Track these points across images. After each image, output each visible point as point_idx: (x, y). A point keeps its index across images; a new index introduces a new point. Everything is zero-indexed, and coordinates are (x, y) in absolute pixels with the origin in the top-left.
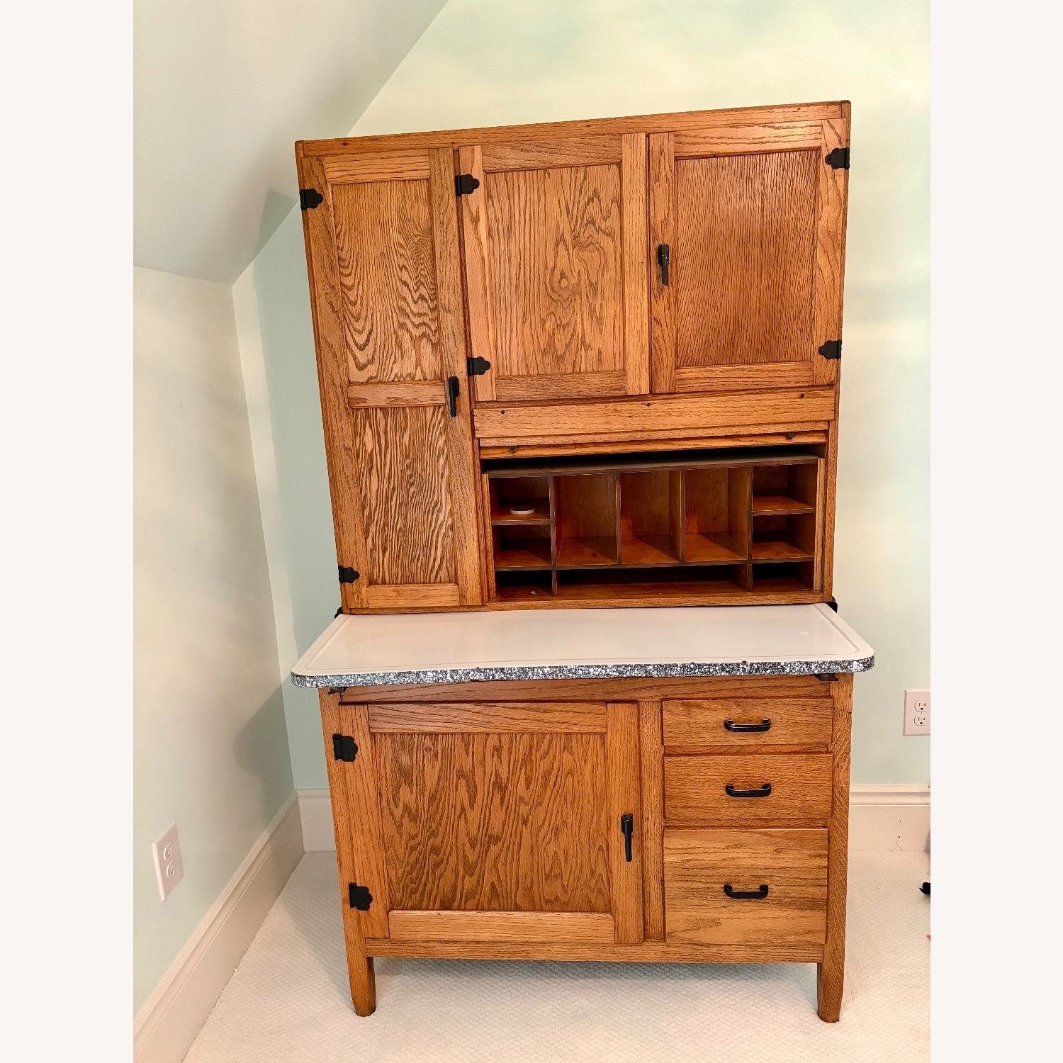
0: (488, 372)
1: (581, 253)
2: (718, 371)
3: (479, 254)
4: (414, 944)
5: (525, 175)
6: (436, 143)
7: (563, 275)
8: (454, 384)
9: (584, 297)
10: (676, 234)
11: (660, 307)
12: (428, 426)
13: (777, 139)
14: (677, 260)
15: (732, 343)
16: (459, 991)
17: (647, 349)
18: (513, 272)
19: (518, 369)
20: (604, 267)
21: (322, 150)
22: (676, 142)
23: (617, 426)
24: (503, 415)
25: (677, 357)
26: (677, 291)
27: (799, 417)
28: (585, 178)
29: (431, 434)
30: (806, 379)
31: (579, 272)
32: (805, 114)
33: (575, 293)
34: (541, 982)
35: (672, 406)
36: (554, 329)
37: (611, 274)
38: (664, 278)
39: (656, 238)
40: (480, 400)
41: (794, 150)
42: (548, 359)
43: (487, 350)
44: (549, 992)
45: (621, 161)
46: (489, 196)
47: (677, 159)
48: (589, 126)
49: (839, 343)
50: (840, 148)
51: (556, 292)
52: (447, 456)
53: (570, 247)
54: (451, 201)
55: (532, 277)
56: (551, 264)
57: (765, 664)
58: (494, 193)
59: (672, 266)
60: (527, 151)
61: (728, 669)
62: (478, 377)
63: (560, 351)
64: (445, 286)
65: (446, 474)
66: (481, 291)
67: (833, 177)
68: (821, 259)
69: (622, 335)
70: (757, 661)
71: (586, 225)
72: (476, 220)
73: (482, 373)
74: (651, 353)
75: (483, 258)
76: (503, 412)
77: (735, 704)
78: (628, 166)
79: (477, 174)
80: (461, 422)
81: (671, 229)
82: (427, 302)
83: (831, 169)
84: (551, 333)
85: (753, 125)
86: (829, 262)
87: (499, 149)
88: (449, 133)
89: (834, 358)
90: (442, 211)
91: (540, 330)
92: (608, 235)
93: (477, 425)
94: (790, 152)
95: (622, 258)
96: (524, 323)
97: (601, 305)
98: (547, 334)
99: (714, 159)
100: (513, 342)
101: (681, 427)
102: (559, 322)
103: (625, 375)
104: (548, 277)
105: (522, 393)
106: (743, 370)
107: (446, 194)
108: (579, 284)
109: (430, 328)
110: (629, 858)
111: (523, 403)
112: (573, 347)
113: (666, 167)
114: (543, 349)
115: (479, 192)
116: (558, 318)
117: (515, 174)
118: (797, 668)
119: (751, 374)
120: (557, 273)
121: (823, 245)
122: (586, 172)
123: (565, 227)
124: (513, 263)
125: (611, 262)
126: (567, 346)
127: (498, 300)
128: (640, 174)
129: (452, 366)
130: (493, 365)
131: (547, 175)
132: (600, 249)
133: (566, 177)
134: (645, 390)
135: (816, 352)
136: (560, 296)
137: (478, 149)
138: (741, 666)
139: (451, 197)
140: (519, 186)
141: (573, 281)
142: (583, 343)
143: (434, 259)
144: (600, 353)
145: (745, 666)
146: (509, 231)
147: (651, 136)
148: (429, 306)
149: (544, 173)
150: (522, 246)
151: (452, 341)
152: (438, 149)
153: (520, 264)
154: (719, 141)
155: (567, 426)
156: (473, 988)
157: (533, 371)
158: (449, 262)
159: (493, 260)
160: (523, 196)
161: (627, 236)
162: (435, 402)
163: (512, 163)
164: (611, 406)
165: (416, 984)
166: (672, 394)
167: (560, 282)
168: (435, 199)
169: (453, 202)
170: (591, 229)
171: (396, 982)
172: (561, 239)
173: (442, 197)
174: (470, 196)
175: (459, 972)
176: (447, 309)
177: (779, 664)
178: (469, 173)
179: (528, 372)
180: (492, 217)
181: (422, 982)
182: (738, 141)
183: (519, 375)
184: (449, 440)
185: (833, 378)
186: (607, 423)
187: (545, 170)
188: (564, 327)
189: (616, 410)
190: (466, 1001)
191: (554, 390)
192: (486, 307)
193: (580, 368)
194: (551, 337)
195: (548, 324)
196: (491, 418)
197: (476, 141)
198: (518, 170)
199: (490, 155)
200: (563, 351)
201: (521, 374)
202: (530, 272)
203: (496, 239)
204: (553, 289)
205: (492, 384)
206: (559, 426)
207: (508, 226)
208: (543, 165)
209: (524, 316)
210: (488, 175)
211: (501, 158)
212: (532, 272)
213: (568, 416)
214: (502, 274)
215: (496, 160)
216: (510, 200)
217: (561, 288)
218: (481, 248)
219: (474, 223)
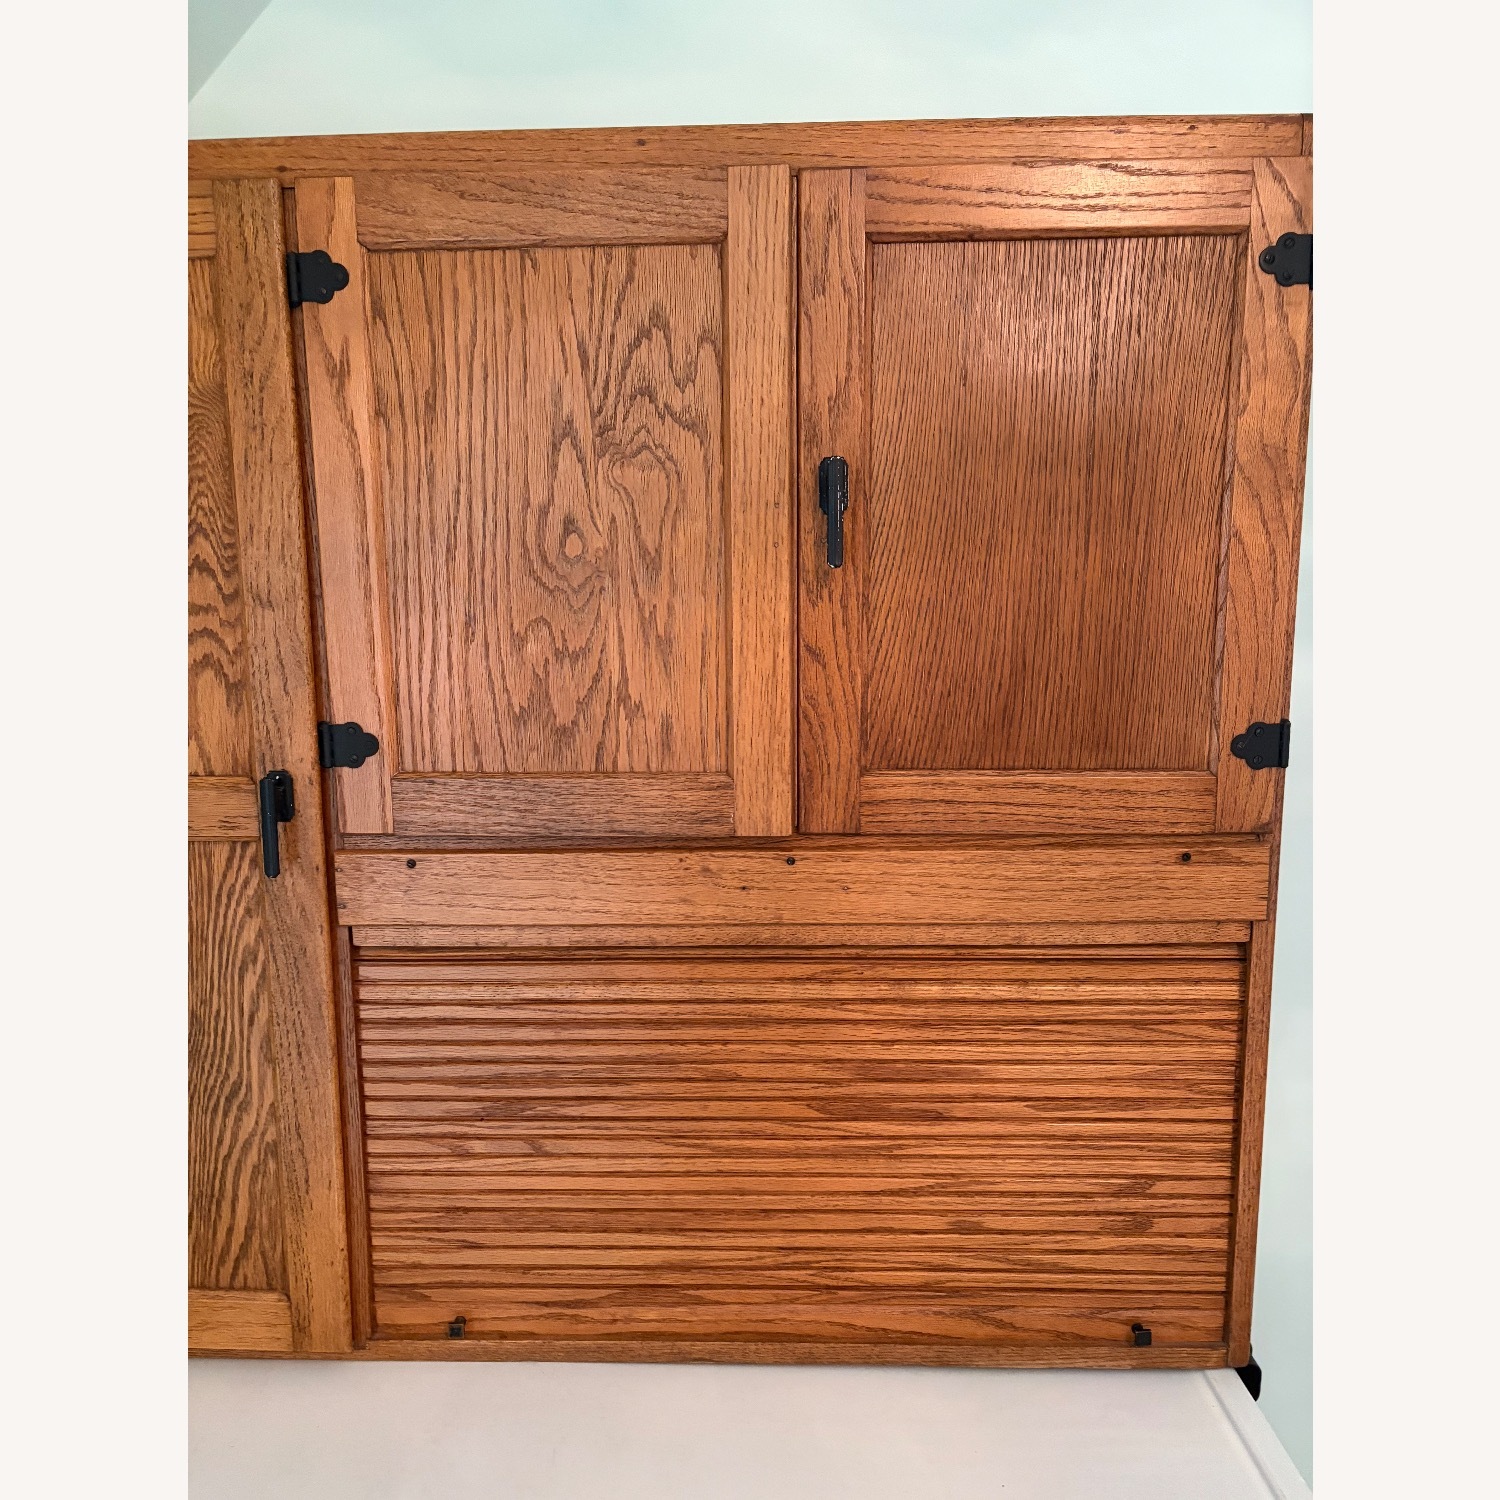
0: (371, 761)
1: (617, 472)
2: (966, 784)
3: (349, 460)
5: (471, 262)
6: (239, 165)
7: (569, 525)
9: (624, 582)
10: (867, 432)
11: (821, 619)
12: (215, 892)
13: (1134, 201)
14: (868, 500)
15: (1007, 716)
17: (787, 723)
18: (441, 515)
19: (453, 755)
20: (674, 513)
22: (870, 196)
23: (710, 910)
24: (411, 872)
25: (865, 746)
26: (867, 579)
27: (1177, 908)
28: (630, 278)
29: (222, 912)
30: (1200, 817)
31: (613, 520)
32: (1206, 144)
33: (603, 569)
35: (852, 867)
36: (547, 660)
37: (696, 526)
38: (834, 549)
39: (814, 439)
40: (349, 830)
41: (1178, 233)
42: (533, 733)
43: (371, 706)
45: (726, 234)
46: (376, 310)
47: (873, 240)
48: (641, 143)
49: (1284, 727)
50: (1289, 234)
51: (552, 568)
52: (264, 970)
53: (589, 456)
54: (272, 320)
55: (490, 524)
56: (538, 497)
58: (391, 307)
59: (853, 516)
60: (477, 197)
62: (346, 771)
63: (563, 718)
64: (259, 539)
66: (354, 556)
67: (1279, 307)
68: (1242, 514)
69: (722, 683)
71: (633, 398)
72: (340, 373)
73: (356, 763)
74: (797, 734)
75: (360, 472)
76: (412, 864)
78: (742, 251)
79: (344, 251)
80: (300, 886)
81: (853, 422)
82: (215, 577)
83: (1274, 284)
84: (540, 672)
85: (1074, 161)
86: (1265, 523)
87: (400, 188)
88: (272, 142)
89: (1270, 766)
90: (249, 344)
91: (511, 663)
92: (690, 427)
93: (343, 893)
94: (1167, 236)
95: (724, 486)
96: (468, 639)
98: (530, 672)
99: (969, 245)
100: (441, 689)
102: (559, 645)
103: (730, 785)
104: (531, 529)
105: (461, 818)
106: (1035, 786)
107: (259, 302)
108: (613, 544)
109: (221, 642)
111: (466, 844)
112: (597, 709)
113: (845, 255)
114: (517, 710)
115: (350, 300)
116: (557, 634)
117: (446, 256)
119: (1052, 798)
120: (555, 518)
121: (1248, 480)
122: (632, 262)
123: (575, 403)
124: (439, 487)
125: (696, 499)
126: (583, 704)
127: (401, 579)
128: (775, 275)
129: (276, 743)
130: (386, 745)
131: (528, 263)
132: (667, 461)
133: (580, 272)
134: (781, 824)
135: (1227, 750)
136: (563, 577)
137: (344, 185)
139: (271, 307)
140: (456, 290)
141: (598, 542)
142: (624, 698)
143: (230, 468)
144: (667, 728)
146: (431, 407)
147: (806, 176)
148: (219, 588)
149: (522, 259)
151: (275, 681)
152: (237, 180)
153: (458, 492)
154: (983, 198)
157: (492, 764)
158: (267, 478)
159: (386, 479)
160: (465, 317)
161: (736, 432)
162: (231, 833)
163: (437, 228)
164: (694, 859)
166: (851, 835)
167: (562, 544)
168: (232, 313)
169: (278, 320)
170: (644, 410)
173: (247, 308)
174: (321, 306)
176: (263, 597)
178: (322, 247)
179: (480, 764)
180: (383, 362)
182: (1032, 200)
183: (454, 771)
184: (269, 930)
185: (1265, 818)
186: (684, 901)
187: (524, 249)
188: (575, 657)
189: (706, 870)
191: (545, 815)
192: (368, 596)
193: (615, 763)
194: (540, 682)
195: (531, 648)
196: (380, 880)
197: (341, 164)
198: (453, 248)
199: (377, 204)
200: (572, 718)
201: (459, 768)
202: (485, 513)
203: (396, 423)
204: (544, 560)
205: (383, 795)
206: (561, 903)
207: (427, 392)
208: (519, 236)
209: (467, 624)
210: (375, 257)
211: (405, 213)
212: (490, 513)
213: (584, 881)
214: (412, 514)
215: (394, 217)
216: (430, 323)
217: (566, 558)
218: (355, 449)
219: (336, 380)
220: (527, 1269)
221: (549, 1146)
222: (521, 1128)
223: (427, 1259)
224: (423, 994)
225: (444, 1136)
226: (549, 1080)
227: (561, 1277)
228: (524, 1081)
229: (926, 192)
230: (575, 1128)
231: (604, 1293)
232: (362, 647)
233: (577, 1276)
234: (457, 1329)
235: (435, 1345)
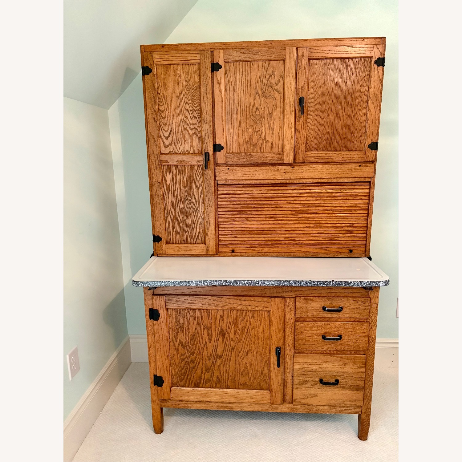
0: (222, 151)
1: (265, 100)
2: (323, 154)
3: (220, 98)
4: (181, 402)
5: (242, 64)
6: (204, 48)
7: (257, 109)
8: (207, 155)
9: (266, 118)
10: (308, 93)
11: (300, 125)
12: (195, 174)
13: (354, 52)
14: (307, 104)
15: (330, 142)
16: (200, 424)
17: (293, 143)
18: (235, 108)
19: (236, 150)
20: (275, 106)
21: (152, 49)
22: (309, 52)
23: (279, 177)
24: (228, 170)
25: (306, 147)
26: (307, 118)
27: (358, 175)
28: (269, 66)
29: (196, 177)
30: (363, 159)
31: (265, 108)
32: (366, 42)
33: (262, 117)
34: (236, 421)
35: (303, 168)
36: (252, 132)
37: (278, 110)
38: (302, 112)
39: (299, 94)
40: (218, 163)
41: (361, 58)
42: (249, 146)
43: (223, 141)
44: (240, 425)
45: (285, 59)
46: (226, 73)
47: (309, 59)
48: (271, 43)
49: (377, 143)
50: (381, 57)
51: (254, 117)
52: (203, 187)
53: (261, 97)
54: (209, 74)
55: (244, 109)
56: (252, 104)
57: (342, 282)
58: (228, 72)
59: (305, 107)
60: (244, 53)
61: (326, 284)
62: (218, 152)
63: (255, 143)
64: (205, 112)
65: (202, 196)
66: (221, 114)
67: (377, 70)
68: (371, 106)
69: (282, 136)
70: (339, 280)
71: (269, 87)
72: (220, 83)
73: (220, 151)
74: (295, 145)
75: (222, 100)
76: (228, 169)
77: (328, 300)
78: (288, 62)
79: (221, 63)
80: (209, 172)
81: (306, 91)
82: (197, 119)
83: (377, 66)
84: (251, 134)
85: (343, 46)
86: (374, 107)
87: (231, 51)
88: (209, 43)
89: (374, 150)
90: (205, 79)
91: (246, 133)
92: (278, 92)
93: (217, 174)
94: (359, 58)
95: (283, 102)
96: (239, 129)
97: (274, 123)
98: (249, 135)
99: (326, 60)
100: (234, 138)
101: (307, 178)
102: (255, 130)
103: (283, 154)
104: (251, 110)
105: (237, 160)
106: (335, 154)
107: (207, 71)
108: (264, 112)
109: (197, 130)
110: (279, 366)
111: (237, 165)
112: (261, 141)
113: (304, 62)
114: (247, 141)
115: (222, 71)
116: (254, 128)
117: (238, 63)
118: (356, 284)
119: (338, 156)
120: (255, 108)
121: (372, 100)
122: (269, 64)
123: (259, 88)
124: (235, 103)
125: (279, 103)
126: (258, 140)
128: (293, 65)
129: (206, 147)
130: (225, 148)
131: (252, 64)
132: (274, 98)
133: (260, 65)
134: (292, 161)
135: (367, 147)
136: (256, 118)
137: (222, 51)
138: (332, 282)
139: (209, 72)
140: (239, 69)
141: (262, 112)
142: (265, 139)
143: (200, 100)
144: (272, 144)
145: (333, 283)
146: (234, 89)
147: (299, 49)
148: (197, 120)
149: (251, 63)
150: (240, 95)
151: (207, 136)
152: (204, 51)
153: (238, 103)
154: (328, 52)
156: (206, 423)
157: (242, 151)
158: (207, 101)
159: (226, 101)
160: (241, 73)
161: (286, 93)
162: (198, 163)
163: (237, 58)
164: (276, 168)
165: (181, 420)
166: (303, 163)
167: (256, 112)
168: (202, 73)
169: (210, 75)
170: (270, 89)
171: (172, 419)
172: (257, 93)
173: (205, 72)
174: (218, 72)
175: (200, 415)
176: (205, 122)
177: (348, 282)
178: (218, 62)
179: (240, 151)
180: (227, 82)
181: (184, 419)
182: (336, 52)
184: (204, 180)
185: (374, 159)
186: (274, 175)
187: (251, 62)
188: (257, 132)
189: (278, 169)
190: (203, 428)
191: (251, 160)
192: (223, 122)
193: (263, 151)
194: (251, 136)
195: (250, 130)
196: (223, 171)
197: (221, 47)
198: (239, 62)
199: (227, 54)
200: (256, 142)
201: (237, 152)
202: (243, 107)
203: (228, 92)
204: (253, 115)
205: (224, 156)
206: (253, 176)
207: (234, 87)
208: (250, 59)
209: (239, 126)
210: (226, 63)
211: (232, 56)
212: (244, 107)
213: (257, 172)
214: (230, 108)
215: (230, 56)
216: (235, 75)
217: (256, 115)
218: (222, 96)
219: (219, 84)
220: (245, 241)
221: (249, 219)
222: (244, 216)
223: (228, 239)
224: (229, 192)
225: (231, 218)
226: (250, 207)
227: (251, 242)
228: (245, 208)
229: (319, 51)
230: (254, 216)
231: (258, 245)
232: (222, 131)
233: (253, 242)
234: (233, 251)
235: (229, 254)
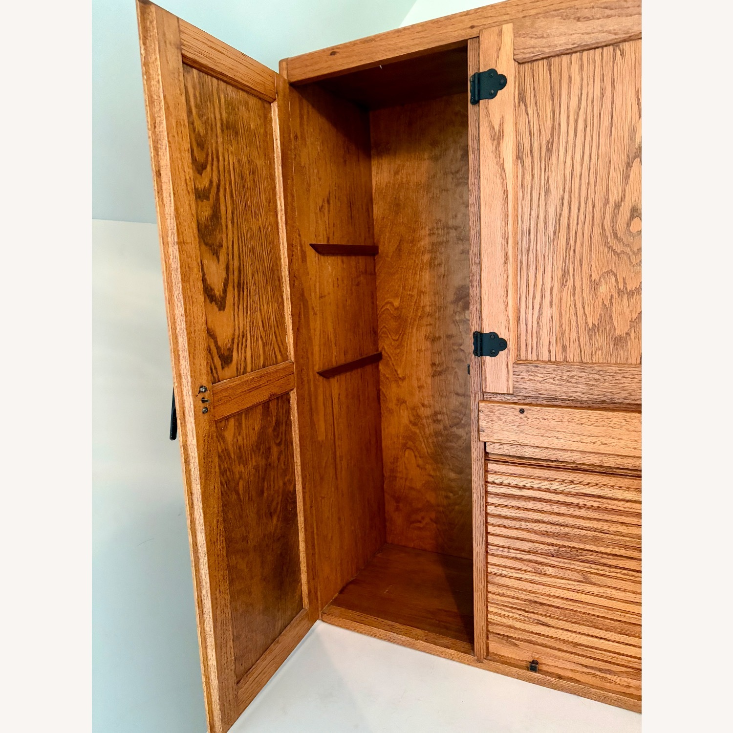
0: (502, 354)
3: (500, 186)
5: (581, 59)
7: (633, 212)
19: (550, 352)
24: (521, 415)
36: (612, 296)
40: (488, 391)
42: (600, 340)
43: (504, 323)
46: (522, 98)
51: (620, 240)
55: (582, 217)
56: (614, 197)
58: (529, 95)
60: (588, 19)
62: (488, 359)
63: (621, 331)
66: (500, 240)
72: (498, 138)
73: (494, 354)
75: (506, 192)
76: (522, 411)
79: (505, 67)
84: (607, 303)
87: (541, 23)
88: (467, 13)
91: (588, 297)
93: (483, 424)
96: (563, 285)
98: (601, 303)
100: (544, 314)
102: (621, 286)
104: (608, 216)
105: (553, 387)
111: (553, 402)
114: (591, 326)
115: (506, 95)
116: (620, 280)
117: (565, 58)
120: (624, 209)
124: (551, 197)
126: (634, 322)
127: (525, 252)
130: (511, 344)
131: (618, 53)
137: (508, 29)
140: (570, 77)
146: (549, 150)
149: (614, 50)
150: (568, 171)
153: (563, 199)
155: (623, 443)
157: (573, 356)
159: (520, 194)
160: (575, 91)
163: (561, 43)
174: (492, 102)
178: (493, 67)
179: (566, 357)
180: (523, 128)
183: (550, 361)
187: (615, 44)
191: (605, 389)
192: (506, 262)
194: (607, 308)
195: (603, 289)
196: (503, 418)
197: (506, 17)
198: (569, 53)
199: (525, 35)
200: (626, 330)
201: (553, 359)
202: (579, 210)
203: (528, 163)
204: (615, 235)
205: (508, 372)
206: (610, 441)
207: (548, 142)
208: (614, 37)
209: (563, 276)
210: (522, 66)
211: (542, 37)
212: (582, 210)
213: (628, 430)
214: (534, 215)
215: (536, 41)
216: (553, 100)
217: (631, 233)
218: (504, 179)
219: (495, 142)
220: (576, 645)
221: (594, 578)
222: (577, 565)
223: (518, 625)
224: (523, 482)
225: (530, 561)
226: (596, 540)
227: (597, 654)
228: (581, 538)
230: (611, 572)
231: (624, 669)
232: (502, 291)
233: (607, 656)
234: (533, 666)
235: (521, 671)
